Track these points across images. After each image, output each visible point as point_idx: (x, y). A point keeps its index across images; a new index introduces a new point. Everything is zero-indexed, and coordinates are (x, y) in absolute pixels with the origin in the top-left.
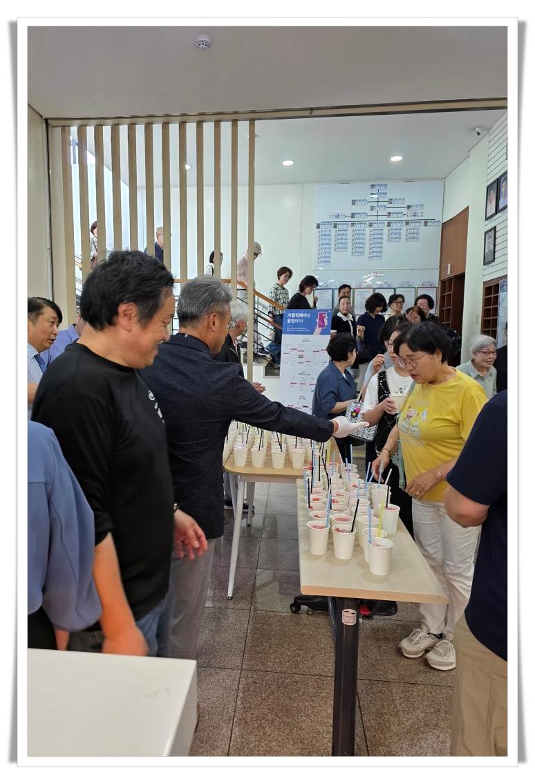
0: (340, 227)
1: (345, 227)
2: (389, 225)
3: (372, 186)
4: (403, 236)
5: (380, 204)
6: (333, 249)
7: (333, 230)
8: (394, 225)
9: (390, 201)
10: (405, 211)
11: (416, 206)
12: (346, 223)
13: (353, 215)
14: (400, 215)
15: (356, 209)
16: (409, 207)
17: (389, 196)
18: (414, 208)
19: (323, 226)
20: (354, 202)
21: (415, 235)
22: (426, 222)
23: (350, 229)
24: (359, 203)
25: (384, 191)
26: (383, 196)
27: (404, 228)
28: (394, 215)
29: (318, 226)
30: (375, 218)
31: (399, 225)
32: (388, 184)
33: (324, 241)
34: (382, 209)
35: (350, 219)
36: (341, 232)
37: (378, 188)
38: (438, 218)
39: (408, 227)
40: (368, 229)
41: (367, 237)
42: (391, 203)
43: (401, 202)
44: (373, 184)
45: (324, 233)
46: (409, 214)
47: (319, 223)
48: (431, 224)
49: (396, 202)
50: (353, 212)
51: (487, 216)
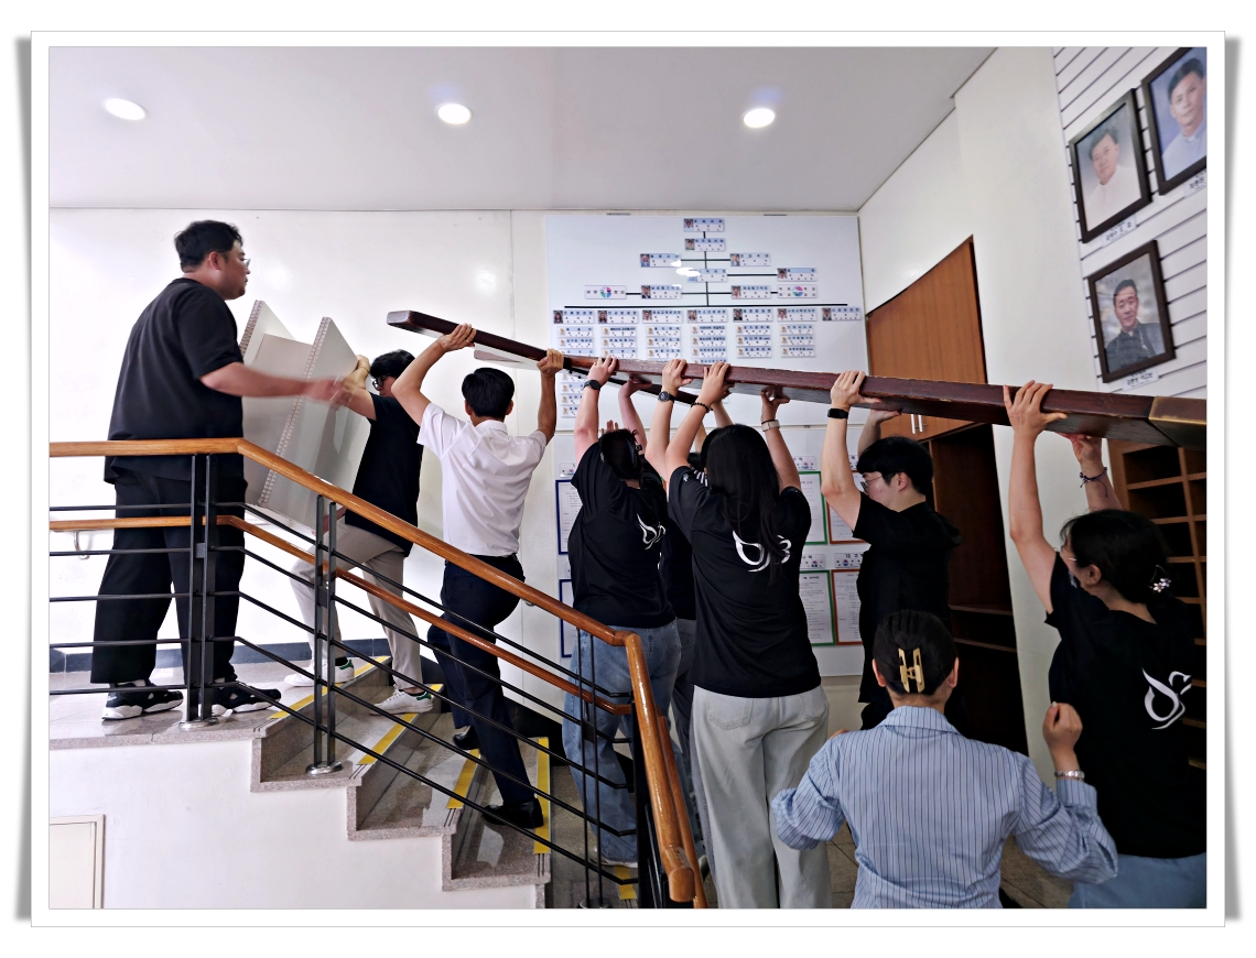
0: (615, 319)
1: (628, 319)
2: (738, 318)
3: (689, 222)
4: (777, 342)
5: (711, 265)
7: (598, 328)
8: (752, 317)
9: (736, 259)
10: (774, 283)
11: (801, 271)
12: (630, 310)
13: (646, 292)
14: (761, 293)
15: (650, 277)
16: (782, 272)
17: (732, 247)
18: (796, 276)
19: (572, 318)
20: (646, 260)
21: (806, 342)
22: (827, 311)
23: (642, 327)
24: (659, 262)
25: (719, 236)
26: (715, 246)
27: (776, 325)
28: (750, 293)
29: (558, 317)
30: (702, 300)
31: (762, 316)
32: (726, 218)
34: (718, 277)
35: (638, 301)
36: (619, 333)
37: (703, 227)
38: (861, 306)
39: (787, 322)
40: (687, 327)
41: (686, 344)
42: (738, 264)
43: (760, 261)
44: (689, 217)
45: (574, 334)
46: (785, 292)
47: (561, 308)
48: (840, 315)
49: (749, 261)
50: (646, 284)
51: (1090, 227)
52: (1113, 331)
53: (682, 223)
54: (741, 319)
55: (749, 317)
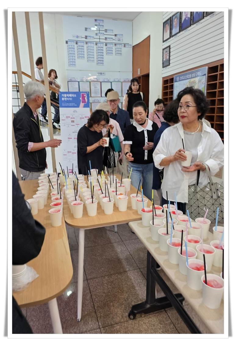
0: (79, 44)
1: (82, 44)
2: (106, 45)
3: (96, 20)
4: (114, 52)
5: (101, 32)
6: (76, 57)
7: (76, 45)
8: (109, 45)
9: (106, 31)
10: (113, 37)
11: (119, 35)
12: (82, 42)
13: (86, 37)
14: (111, 39)
15: (87, 33)
16: (116, 35)
17: (105, 28)
18: (118, 36)
19: (70, 43)
20: (86, 29)
21: (120, 52)
22: (125, 45)
23: (85, 46)
24: (89, 30)
25: (102, 24)
26: (102, 27)
27: (114, 47)
28: (109, 39)
29: (67, 42)
30: (98, 40)
31: (111, 45)
32: (104, 20)
33: (71, 52)
34: (102, 35)
35: (84, 39)
36: (80, 47)
37: (99, 22)
38: (132, 44)
39: (116, 47)
40: (95, 47)
41: (95, 51)
42: (106, 32)
43: (111, 32)
44: (96, 19)
45: (70, 47)
46: (116, 40)
47: (67, 40)
48: (127, 46)
49: (109, 31)
50: (86, 35)
51: (164, 40)
52: (164, 60)
53: (94, 20)
54: (107, 45)
55: (108, 45)
